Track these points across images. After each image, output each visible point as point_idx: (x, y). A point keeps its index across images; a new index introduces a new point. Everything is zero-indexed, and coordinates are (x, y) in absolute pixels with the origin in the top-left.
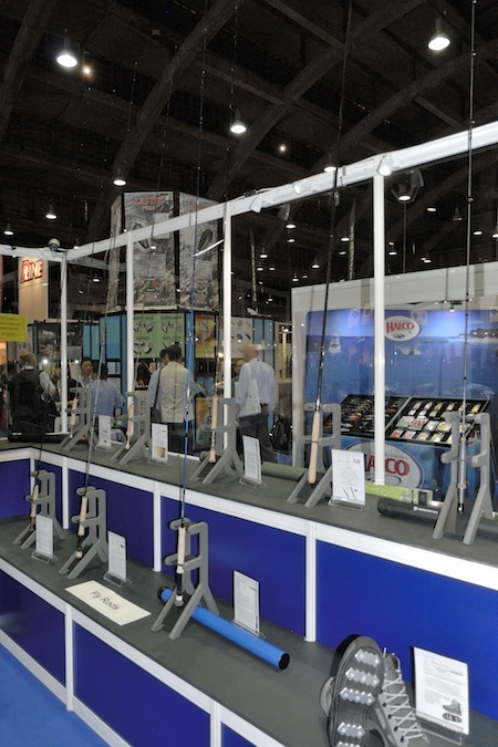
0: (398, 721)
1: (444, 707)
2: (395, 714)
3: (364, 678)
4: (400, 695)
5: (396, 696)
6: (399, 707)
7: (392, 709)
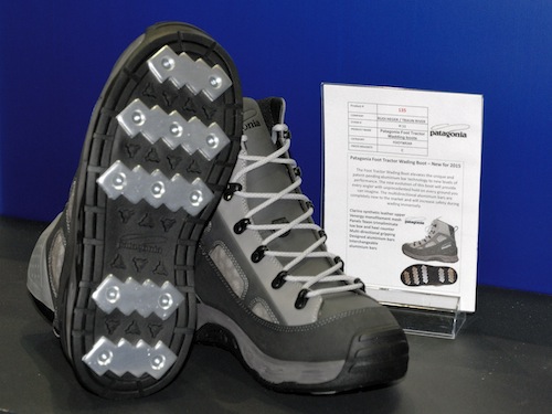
0: (284, 261)
1: (407, 249)
2: (274, 246)
3: (179, 132)
4: (285, 194)
5: (274, 197)
6: (284, 228)
7: (264, 234)
